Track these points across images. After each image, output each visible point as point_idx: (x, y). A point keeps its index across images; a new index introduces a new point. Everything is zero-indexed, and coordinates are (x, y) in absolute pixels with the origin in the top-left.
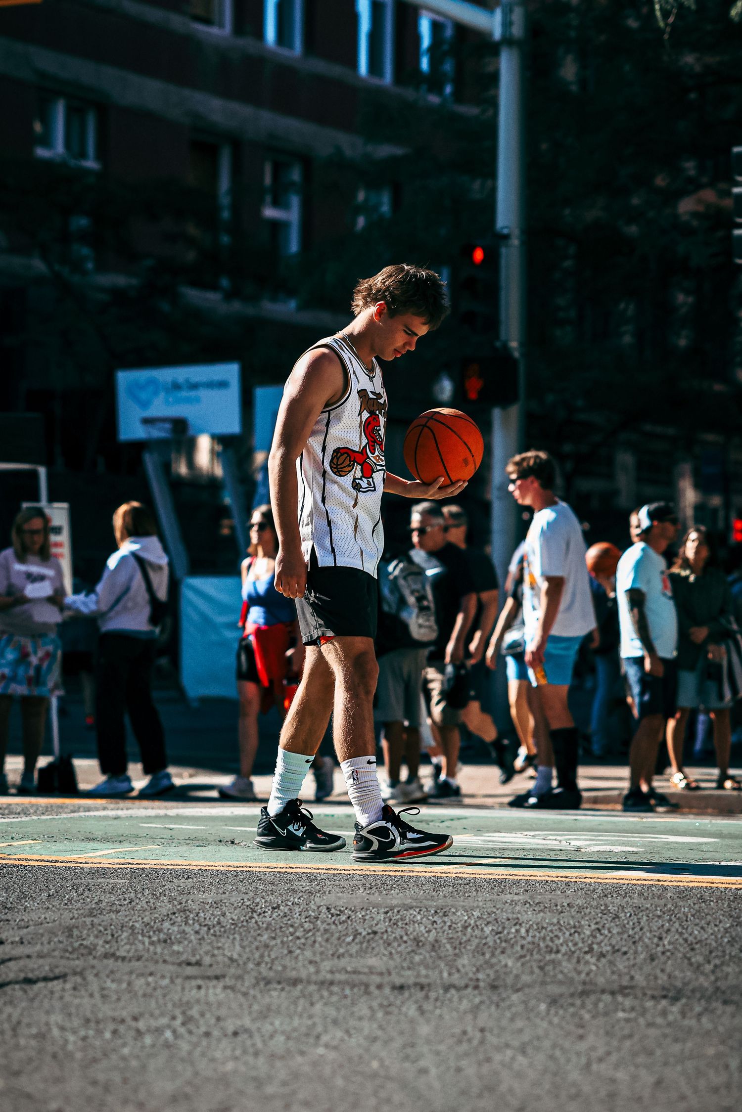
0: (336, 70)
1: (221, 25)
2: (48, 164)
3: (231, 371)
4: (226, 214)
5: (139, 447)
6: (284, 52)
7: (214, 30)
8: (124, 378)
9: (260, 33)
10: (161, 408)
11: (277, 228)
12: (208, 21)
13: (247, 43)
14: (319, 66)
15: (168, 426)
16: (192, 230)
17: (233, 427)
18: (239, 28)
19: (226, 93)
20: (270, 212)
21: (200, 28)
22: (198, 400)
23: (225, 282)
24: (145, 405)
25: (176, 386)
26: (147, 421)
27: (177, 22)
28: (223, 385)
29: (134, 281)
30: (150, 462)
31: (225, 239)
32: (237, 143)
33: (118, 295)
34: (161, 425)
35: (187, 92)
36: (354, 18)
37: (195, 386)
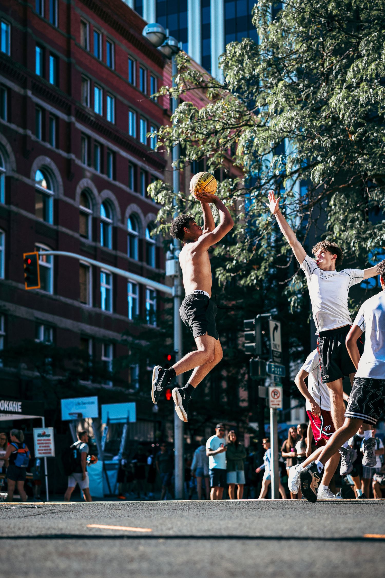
0: (122, 317)
1: (89, 304)
2: (41, 343)
3: (95, 399)
4: (91, 358)
5: (67, 422)
6: (107, 312)
7: (87, 306)
8: (64, 402)
9: (100, 307)
10: (75, 410)
11: (106, 363)
12: (85, 303)
13: (97, 310)
14: (118, 316)
15: (77, 415)
16: (81, 362)
17: (96, 415)
18: (94, 305)
19: (91, 323)
20: (103, 358)
21: (83, 305)
22: (85, 408)
23: (91, 377)
24: (70, 409)
25: (79, 404)
26: (70, 414)
27: (76, 303)
28: (93, 403)
29: (64, 378)
30: (71, 426)
31: (91, 364)
32: (94, 338)
33: (60, 382)
34: (74, 415)
35: (79, 324)
36: (127, 303)
37: (84, 404)
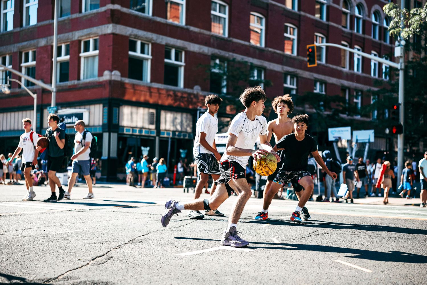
0: (367, 75)
1: (347, 68)
2: (316, 94)
3: (349, 128)
4: (347, 101)
5: (332, 142)
6: (358, 73)
7: (345, 69)
8: (330, 130)
9: (353, 69)
10: (337, 135)
11: (357, 103)
12: (344, 67)
13: (351, 71)
14: (364, 75)
15: (337, 138)
16: (341, 104)
17: (349, 138)
18: (350, 69)
19: (347, 80)
20: (355, 100)
21: (343, 69)
22: (343, 134)
24: (333, 134)
25: (339, 131)
26: (334, 137)
27: (339, 68)
28: (347, 131)
29: (331, 113)
30: (334, 144)
31: (347, 105)
32: (349, 88)
33: (328, 115)
35: (340, 80)
36: (370, 66)
37: (342, 131)
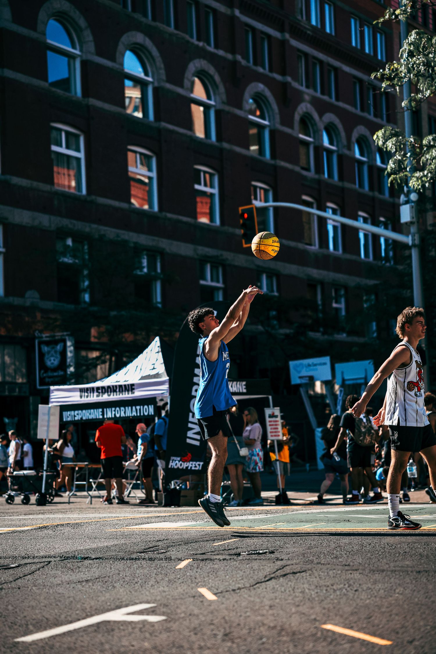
0: (354, 257)
1: (315, 246)
3: (327, 360)
4: (320, 307)
5: (298, 386)
6: (336, 253)
7: (313, 248)
8: (292, 364)
9: (328, 247)
10: (305, 373)
11: (337, 310)
12: (310, 245)
13: (324, 251)
14: (348, 256)
15: (307, 378)
16: (309, 313)
17: (329, 378)
18: (321, 246)
19: (318, 268)
20: (335, 305)
21: (308, 247)
22: (317, 370)
23: (321, 329)
24: (299, 372)
25: (309, 365)
26: (300, 377)
27: (301, 246)
28: (325, 364)
29: (292, 331)
30: (302, 391)
31: (321, 315)
32: (322, 283)
33: (287, 336)
34: (306, 378)
35: (305, 268)
36: (359, 240)
37: (315, 365)
